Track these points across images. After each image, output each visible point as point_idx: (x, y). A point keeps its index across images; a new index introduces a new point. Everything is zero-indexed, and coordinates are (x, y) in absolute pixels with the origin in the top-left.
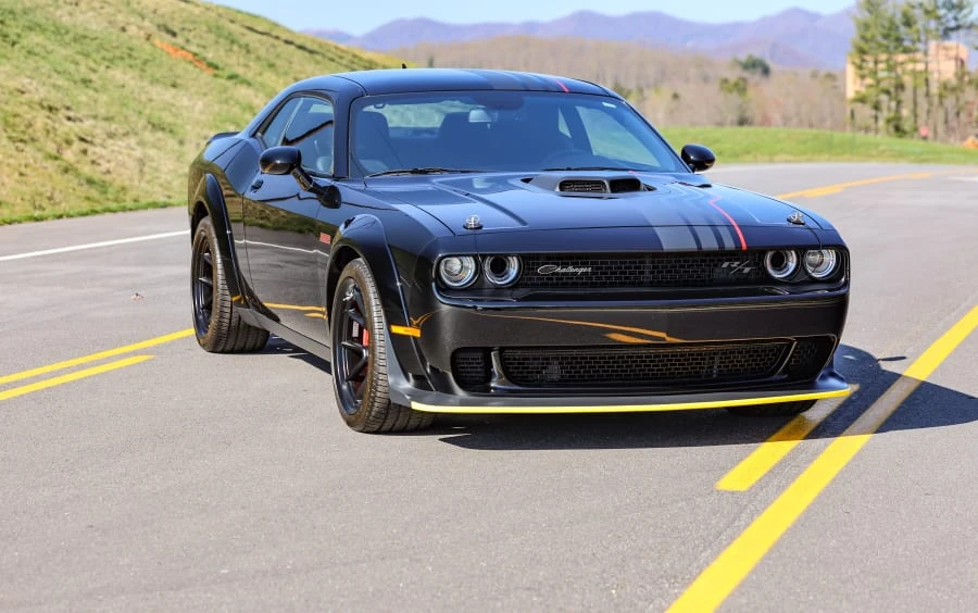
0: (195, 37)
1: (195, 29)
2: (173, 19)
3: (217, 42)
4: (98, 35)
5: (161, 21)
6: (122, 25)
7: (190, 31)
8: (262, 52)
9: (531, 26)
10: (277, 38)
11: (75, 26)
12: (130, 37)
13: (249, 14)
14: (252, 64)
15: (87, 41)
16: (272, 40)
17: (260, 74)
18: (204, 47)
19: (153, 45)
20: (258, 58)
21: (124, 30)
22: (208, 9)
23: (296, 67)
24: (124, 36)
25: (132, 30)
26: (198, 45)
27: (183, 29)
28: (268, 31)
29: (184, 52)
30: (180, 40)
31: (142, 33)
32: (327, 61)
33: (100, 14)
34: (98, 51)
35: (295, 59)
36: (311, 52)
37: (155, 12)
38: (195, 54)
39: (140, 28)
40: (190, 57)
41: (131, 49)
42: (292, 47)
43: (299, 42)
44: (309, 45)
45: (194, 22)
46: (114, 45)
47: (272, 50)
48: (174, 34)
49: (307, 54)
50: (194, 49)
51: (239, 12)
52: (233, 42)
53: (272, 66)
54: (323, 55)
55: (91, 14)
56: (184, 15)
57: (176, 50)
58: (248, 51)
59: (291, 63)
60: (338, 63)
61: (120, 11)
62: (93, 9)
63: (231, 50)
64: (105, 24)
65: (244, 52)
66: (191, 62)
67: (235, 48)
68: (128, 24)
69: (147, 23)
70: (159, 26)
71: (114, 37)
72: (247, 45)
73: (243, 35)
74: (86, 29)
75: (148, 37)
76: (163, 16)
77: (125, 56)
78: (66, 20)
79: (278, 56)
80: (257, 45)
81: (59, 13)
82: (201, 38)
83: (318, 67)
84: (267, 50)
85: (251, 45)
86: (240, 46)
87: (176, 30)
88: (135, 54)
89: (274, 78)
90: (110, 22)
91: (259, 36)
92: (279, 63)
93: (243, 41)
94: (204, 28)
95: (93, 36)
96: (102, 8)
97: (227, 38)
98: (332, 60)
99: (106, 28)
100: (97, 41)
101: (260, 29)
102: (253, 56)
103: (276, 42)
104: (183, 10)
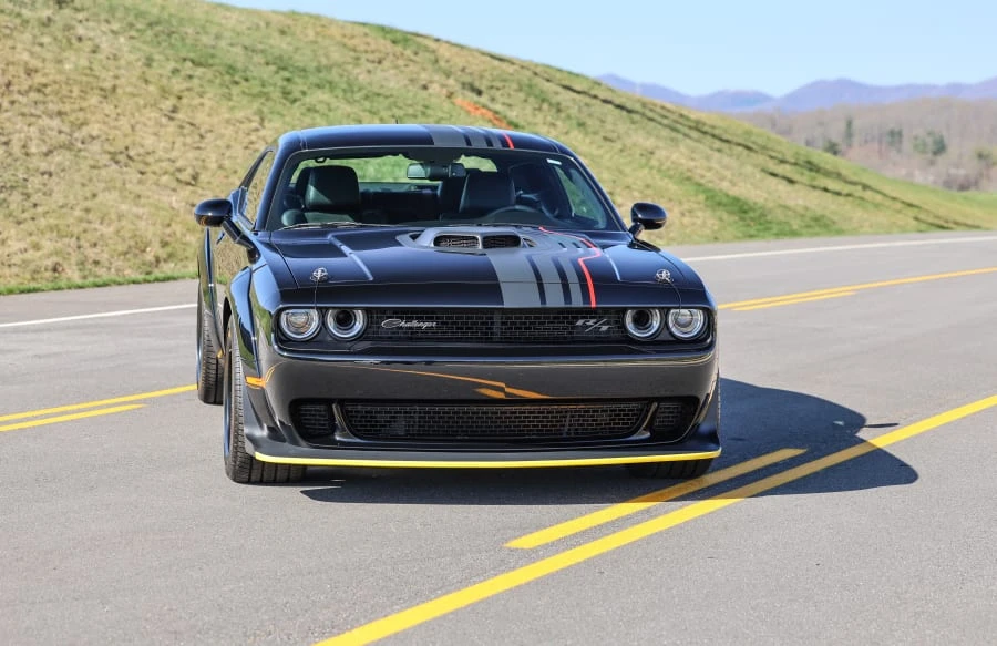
0: (502, 95)
1: (504, 87)
2: (481, 77)
3: (526, 101)
4: (395, 93)
5: (467, 79)
6: (424, 83)
7: (498, 89)
8: (574, 111)
9: (956, 88)
10: (595, 97)
11: (370, 84)
12: (430, 95)
13: (570, 73)
14: (559, 123)
15: (381, 99)
16: (588, 100)
17: (567, 133)
18: (510, 106)
19: (453, 103)
20: (569, 117)
21: (425, 87)
22: (522, 67)
23: (609, 126)
24: (424, 94)
25: (435, 88)
26: (504, 104)
27: (492, 87)
28: (586, 90)
29: (484, 111)
30: (484, 99)
31: (445, 91)
32: (646, 121)
33: (402, 72)
34: (389, 108)
35: (610, 119)
36: (630, 111)
37: (463, 70)
38: (496, 112)
39: (443, 86)
40: (490, 115)
41: (426, 107)
42: (610, 107)
43: (617, 101)
44: (629, 105)
45: (505, 80)
46: (409, 102)
47: (585, 109)
48: (479, 93)
49: (624, 113)
50: (498, 107)
51: (560, 70)
52: (543, 100)
53: (581, 125)
54: (643, 115)
55: (392, 72)
56: (495, 73)
57: (477, 109)
58: (559, 111)
59: (603, 122)
60: (660, 123)
61: (424, 69)
62: (396, 67)
63: (540, 109)
64: (406, 82)
65: (554, 110)
66: (490, 121)
67: (545, 106)
68: (431, 82)
69: (451, 81)
70: (464, 85)
71: (411, 94)
72: (559, 104)
73: (557, 93)
74: (382, 86)
75: (450, 95)
76: (471, 74)
77: (419, 114)
78: (363, 78)
79: (590, 115)
80: (570, 104)
81: (357, 70)
82: (509, 95)
83: (633, 127)
84: (580, 110)
85: (564, 104)
86: (551, 105)
87: (483, 88)
88: (429, 112)
89: (580, 137)
90: (412, 80)
91: (575, 95)
92: (589, 122)
93: (554, 100)
94: (515, 86)
95: (388, 93)
96: (406, 66)
97: (536, 97)
98: (651, 119)
99: (406, 86)
100: (392, 99)
101: (578, 87)
102: (563, 115)
103: (594, 101)
104: (494, 68)
